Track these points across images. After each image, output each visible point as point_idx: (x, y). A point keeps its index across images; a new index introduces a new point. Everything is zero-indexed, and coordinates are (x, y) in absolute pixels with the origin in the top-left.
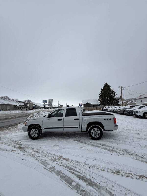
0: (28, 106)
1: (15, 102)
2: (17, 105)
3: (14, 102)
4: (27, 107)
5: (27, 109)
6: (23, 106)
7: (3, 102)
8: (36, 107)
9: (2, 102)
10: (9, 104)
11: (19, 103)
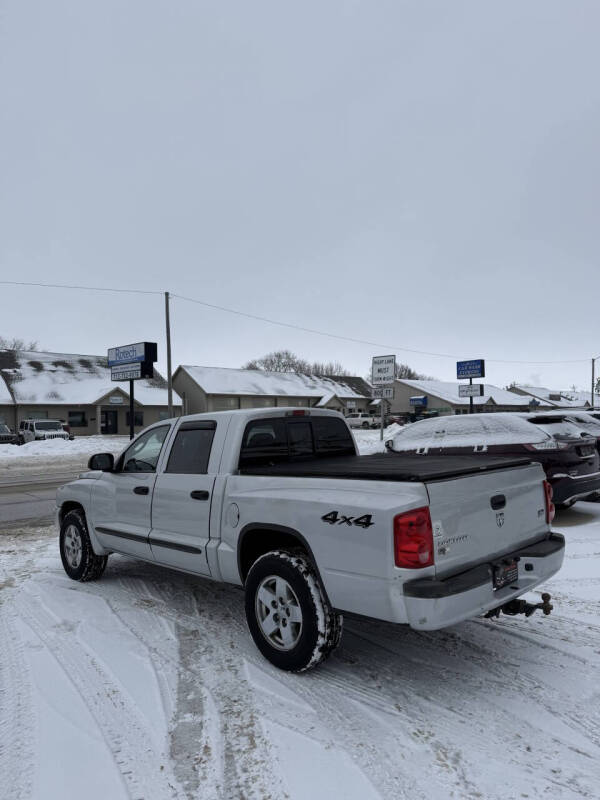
0: (376, 402)
1: (310, 383)
2: (319, 399)
3: (305, 382)
4: (373, 411)
5: (370, 420)
6: (351, 405)
7: (260, 385)
8: (429, 407)
9: (255, 386)
10: (283, 392)
11: (328, 384)
